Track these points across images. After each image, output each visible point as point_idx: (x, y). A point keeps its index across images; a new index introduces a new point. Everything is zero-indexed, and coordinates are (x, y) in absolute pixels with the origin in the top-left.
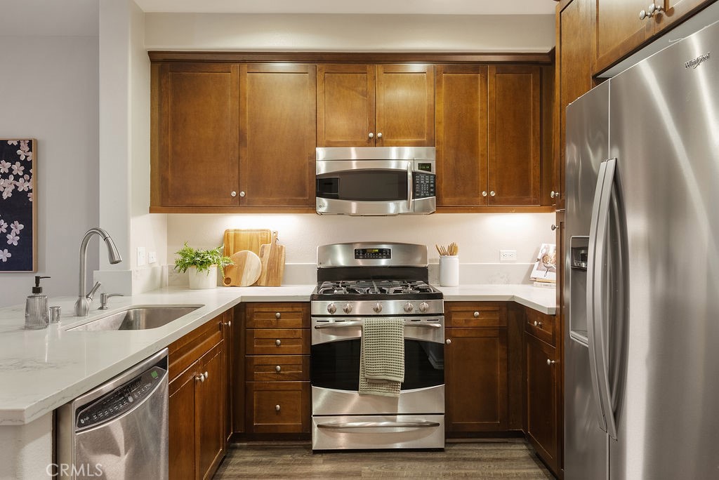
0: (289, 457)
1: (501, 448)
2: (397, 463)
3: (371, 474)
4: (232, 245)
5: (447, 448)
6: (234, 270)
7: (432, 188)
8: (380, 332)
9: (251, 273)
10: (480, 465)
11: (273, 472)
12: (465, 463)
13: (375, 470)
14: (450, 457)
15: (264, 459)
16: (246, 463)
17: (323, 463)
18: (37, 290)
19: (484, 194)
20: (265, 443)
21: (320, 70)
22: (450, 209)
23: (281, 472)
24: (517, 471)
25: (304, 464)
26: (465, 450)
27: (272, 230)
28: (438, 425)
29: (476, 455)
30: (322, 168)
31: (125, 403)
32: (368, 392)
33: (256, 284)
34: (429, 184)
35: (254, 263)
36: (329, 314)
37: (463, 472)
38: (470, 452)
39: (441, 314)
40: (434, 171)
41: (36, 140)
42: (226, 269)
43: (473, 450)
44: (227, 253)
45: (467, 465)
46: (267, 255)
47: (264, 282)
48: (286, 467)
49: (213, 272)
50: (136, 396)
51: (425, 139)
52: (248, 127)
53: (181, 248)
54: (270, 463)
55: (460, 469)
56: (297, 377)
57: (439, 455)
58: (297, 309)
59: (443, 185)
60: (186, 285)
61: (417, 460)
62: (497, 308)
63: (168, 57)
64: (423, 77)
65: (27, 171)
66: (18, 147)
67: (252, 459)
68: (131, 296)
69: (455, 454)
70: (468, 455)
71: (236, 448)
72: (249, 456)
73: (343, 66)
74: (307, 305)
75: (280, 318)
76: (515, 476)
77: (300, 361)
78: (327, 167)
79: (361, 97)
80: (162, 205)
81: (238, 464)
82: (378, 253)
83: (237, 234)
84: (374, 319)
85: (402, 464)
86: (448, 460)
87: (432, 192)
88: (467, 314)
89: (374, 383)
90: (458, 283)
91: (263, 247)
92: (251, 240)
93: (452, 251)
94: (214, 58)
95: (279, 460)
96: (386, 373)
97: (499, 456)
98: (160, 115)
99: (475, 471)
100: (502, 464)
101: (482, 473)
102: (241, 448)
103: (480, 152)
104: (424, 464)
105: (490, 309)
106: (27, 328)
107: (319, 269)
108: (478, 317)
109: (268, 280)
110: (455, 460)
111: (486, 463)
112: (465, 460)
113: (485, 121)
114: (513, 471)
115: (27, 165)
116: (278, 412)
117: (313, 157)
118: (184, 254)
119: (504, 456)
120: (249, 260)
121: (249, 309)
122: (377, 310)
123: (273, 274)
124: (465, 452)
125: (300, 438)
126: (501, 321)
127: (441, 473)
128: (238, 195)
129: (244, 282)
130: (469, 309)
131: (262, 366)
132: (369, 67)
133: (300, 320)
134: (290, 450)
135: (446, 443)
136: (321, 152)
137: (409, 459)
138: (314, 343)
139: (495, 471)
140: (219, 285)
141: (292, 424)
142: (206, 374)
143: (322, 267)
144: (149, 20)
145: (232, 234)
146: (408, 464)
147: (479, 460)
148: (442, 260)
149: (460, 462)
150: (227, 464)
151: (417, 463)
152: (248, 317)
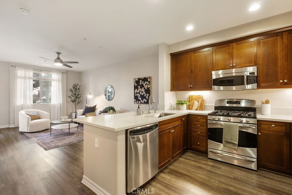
0: (201, 158)
1: (286, 178)
2: (235, 169)
3: (224, 170)
4: (191, 99)
5: (258, 171)
6: (191, 106)
7: (255, 80)
8: (229, 127)
9: (195, 107)
10: (271, 181)
11: (195, 160)
12: (264, 178)
13: (226, 169)
14: (259, 174)
15: (194, 156)
16: (189, 156)
17: (210, 162)
18: (139, 108)
19: (281, 81)
20: (196, 152)
21: (214, 49)
22: (265, 88)
23: (197, 161)
24: (289, 189)
25: (204, 161)
26: (267, 174)
27: (202, 95)
28: (254, 162)
29: (272, 177)
30: (214, 77)
31: (144, 132)
32: (226, 145)
33: (196, 110)
34: (254, 79)
35: (196, 104)
36: (218, 120)
37: (262, 180)
38: (269, 175)
39: (256, 124)
40: (256, 75)
41: (151, 77)
42: (189, 105)
43: (271, 175)
44: (189, 101)
45: (265, 179)
46: (200, 102)
47: (199, 109)
48: (199, 160)
49: (185, 106)
50: (147, 131)
51: (253, 64)
52: (193, 68)
53: (178, 100)
54: (195, 158)
55: (261, 179)
56: (204, 136)
57: (254, 172)
58: (204, 117)
59: (261, 79)
60: (178, 109)
61: (244, 171)
62: (285, 125)
63: (174, 54)
64: (252, 43)
65: (149, 83)
66: (148, 78)
67: (191, 155)
68: (164, 110)
69: (261, 174)
70: (267, 176)
71: (188, 151)
72: (190, 154)
73: (221, 46)
74: (207, 116)
75: (199, 119)
76: (288, 190)
77: (205, 132)
78: (216, 76)
79: (228, 54)
80: (173, 89)
81: (187, 155)
82: (235, 102)
83: (192, 96)
84: (227, 123)
85: (237, 170)
86: (258, 175)
87: (255, 82)
88: (269, 125)
89: (227, 142)
90: (270, 114)
91: (199, 100)
92: (196, 98)
93: (267, 102)
94: (185, 52)
95: (198, 157)
96: (231, 140)
97: (283, 181)
98: (173, 68)
99: (267, 182)
100: (283, 184)
101: (271, 184)
102: (189, 152)
103: (279, 66)
104: (246, 173)
105: (280, 124)
106: (137, 115)
107: (215, 106)
108: (274, 127)
109: (200, 109)
110: (260, 176)
111: (274, 181)
112: (265, 177)
113: (282, 54)
114: (288, 188)
115: (149, 82)
116: (199, 145)
117: (211, 74)
118: (178, 101)
119: (286, 182)
120: (195, 103)
121: (191, 116)
122: (229, 120)
123: (202, 107)
124: (267, 175)
125: (204, 153)
126: (286, 129)
127: (252, 178)
128: (190, 86)
129: (193, 109)
130: (270, 123)
131: (194, 131)
132: (230, 44)
133: (205, 120)
134: (202, 156)
135: (257, 169)
136: (213, 73)
137: (241, 170)
138: (208, 127)
139: (278, 185)
140: (187, 109)
141: (203, 149)
142: (174, 130)
143: (216, 106)
144: (169, 46)
145: (191, 96)
146: (239, 171)
147: (272, 179)
148: (262, 105)
149: (262, 177)
150: (184, 155)
151: (243, 172)
152: (191, 118)
